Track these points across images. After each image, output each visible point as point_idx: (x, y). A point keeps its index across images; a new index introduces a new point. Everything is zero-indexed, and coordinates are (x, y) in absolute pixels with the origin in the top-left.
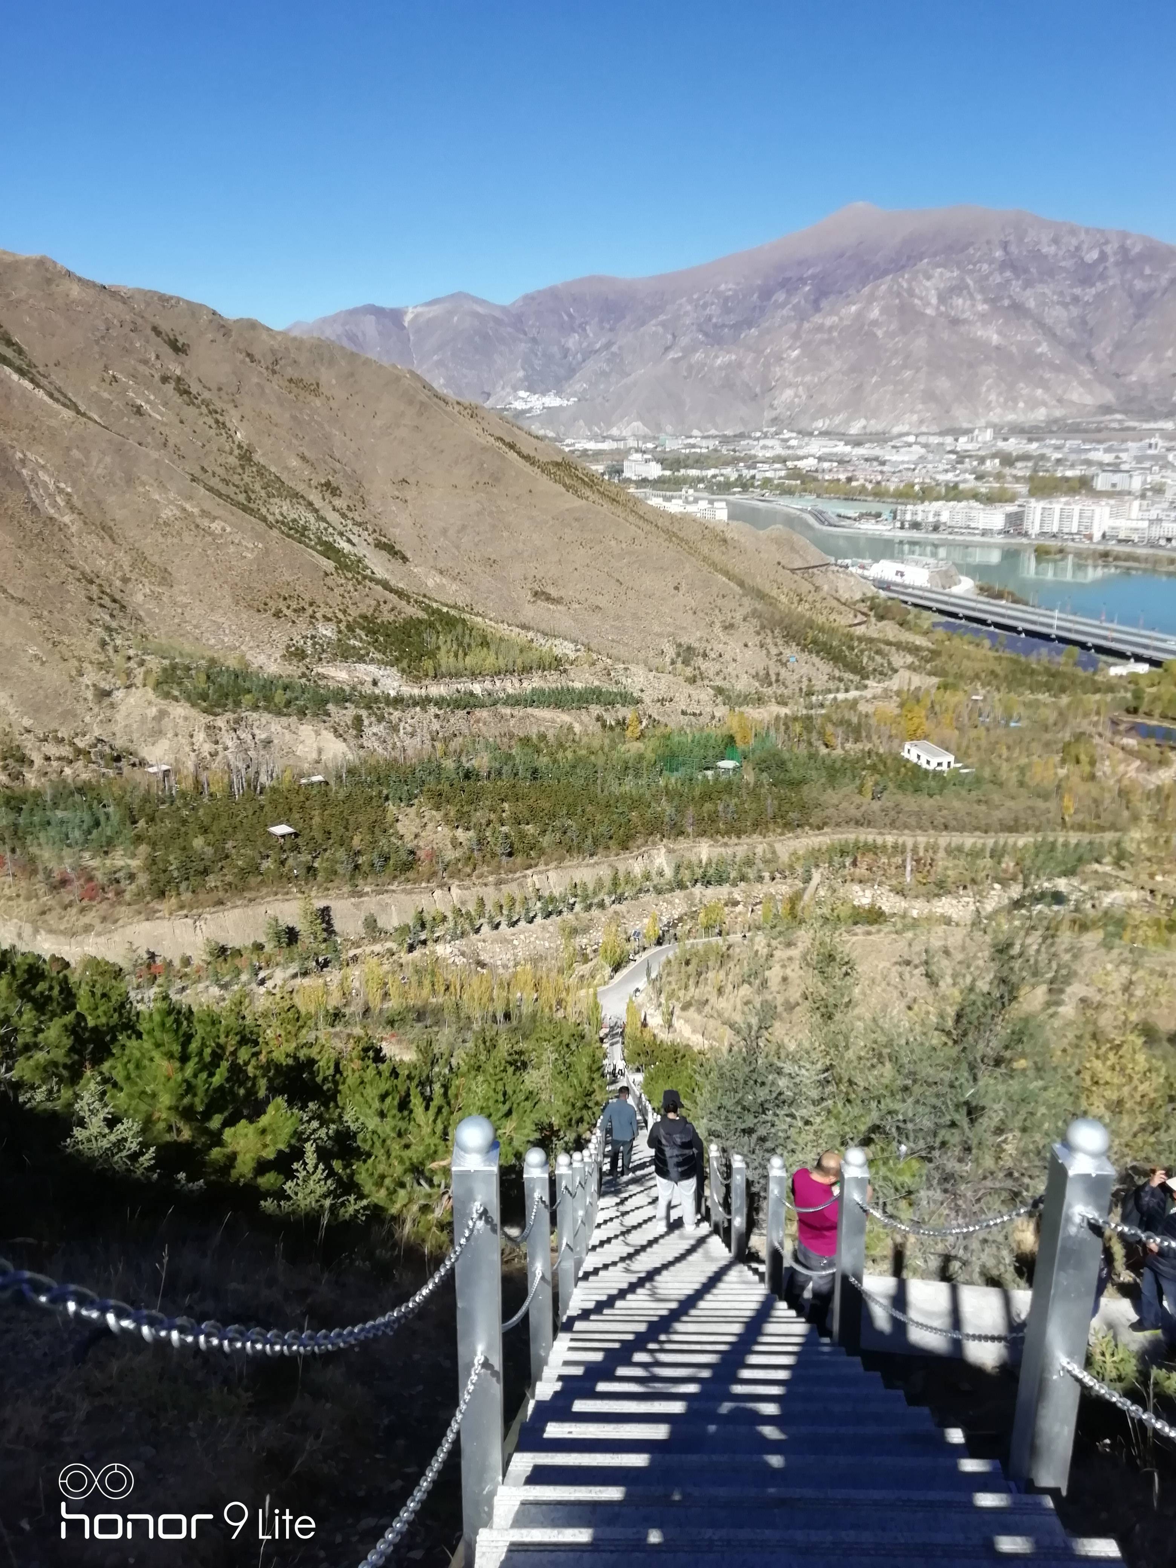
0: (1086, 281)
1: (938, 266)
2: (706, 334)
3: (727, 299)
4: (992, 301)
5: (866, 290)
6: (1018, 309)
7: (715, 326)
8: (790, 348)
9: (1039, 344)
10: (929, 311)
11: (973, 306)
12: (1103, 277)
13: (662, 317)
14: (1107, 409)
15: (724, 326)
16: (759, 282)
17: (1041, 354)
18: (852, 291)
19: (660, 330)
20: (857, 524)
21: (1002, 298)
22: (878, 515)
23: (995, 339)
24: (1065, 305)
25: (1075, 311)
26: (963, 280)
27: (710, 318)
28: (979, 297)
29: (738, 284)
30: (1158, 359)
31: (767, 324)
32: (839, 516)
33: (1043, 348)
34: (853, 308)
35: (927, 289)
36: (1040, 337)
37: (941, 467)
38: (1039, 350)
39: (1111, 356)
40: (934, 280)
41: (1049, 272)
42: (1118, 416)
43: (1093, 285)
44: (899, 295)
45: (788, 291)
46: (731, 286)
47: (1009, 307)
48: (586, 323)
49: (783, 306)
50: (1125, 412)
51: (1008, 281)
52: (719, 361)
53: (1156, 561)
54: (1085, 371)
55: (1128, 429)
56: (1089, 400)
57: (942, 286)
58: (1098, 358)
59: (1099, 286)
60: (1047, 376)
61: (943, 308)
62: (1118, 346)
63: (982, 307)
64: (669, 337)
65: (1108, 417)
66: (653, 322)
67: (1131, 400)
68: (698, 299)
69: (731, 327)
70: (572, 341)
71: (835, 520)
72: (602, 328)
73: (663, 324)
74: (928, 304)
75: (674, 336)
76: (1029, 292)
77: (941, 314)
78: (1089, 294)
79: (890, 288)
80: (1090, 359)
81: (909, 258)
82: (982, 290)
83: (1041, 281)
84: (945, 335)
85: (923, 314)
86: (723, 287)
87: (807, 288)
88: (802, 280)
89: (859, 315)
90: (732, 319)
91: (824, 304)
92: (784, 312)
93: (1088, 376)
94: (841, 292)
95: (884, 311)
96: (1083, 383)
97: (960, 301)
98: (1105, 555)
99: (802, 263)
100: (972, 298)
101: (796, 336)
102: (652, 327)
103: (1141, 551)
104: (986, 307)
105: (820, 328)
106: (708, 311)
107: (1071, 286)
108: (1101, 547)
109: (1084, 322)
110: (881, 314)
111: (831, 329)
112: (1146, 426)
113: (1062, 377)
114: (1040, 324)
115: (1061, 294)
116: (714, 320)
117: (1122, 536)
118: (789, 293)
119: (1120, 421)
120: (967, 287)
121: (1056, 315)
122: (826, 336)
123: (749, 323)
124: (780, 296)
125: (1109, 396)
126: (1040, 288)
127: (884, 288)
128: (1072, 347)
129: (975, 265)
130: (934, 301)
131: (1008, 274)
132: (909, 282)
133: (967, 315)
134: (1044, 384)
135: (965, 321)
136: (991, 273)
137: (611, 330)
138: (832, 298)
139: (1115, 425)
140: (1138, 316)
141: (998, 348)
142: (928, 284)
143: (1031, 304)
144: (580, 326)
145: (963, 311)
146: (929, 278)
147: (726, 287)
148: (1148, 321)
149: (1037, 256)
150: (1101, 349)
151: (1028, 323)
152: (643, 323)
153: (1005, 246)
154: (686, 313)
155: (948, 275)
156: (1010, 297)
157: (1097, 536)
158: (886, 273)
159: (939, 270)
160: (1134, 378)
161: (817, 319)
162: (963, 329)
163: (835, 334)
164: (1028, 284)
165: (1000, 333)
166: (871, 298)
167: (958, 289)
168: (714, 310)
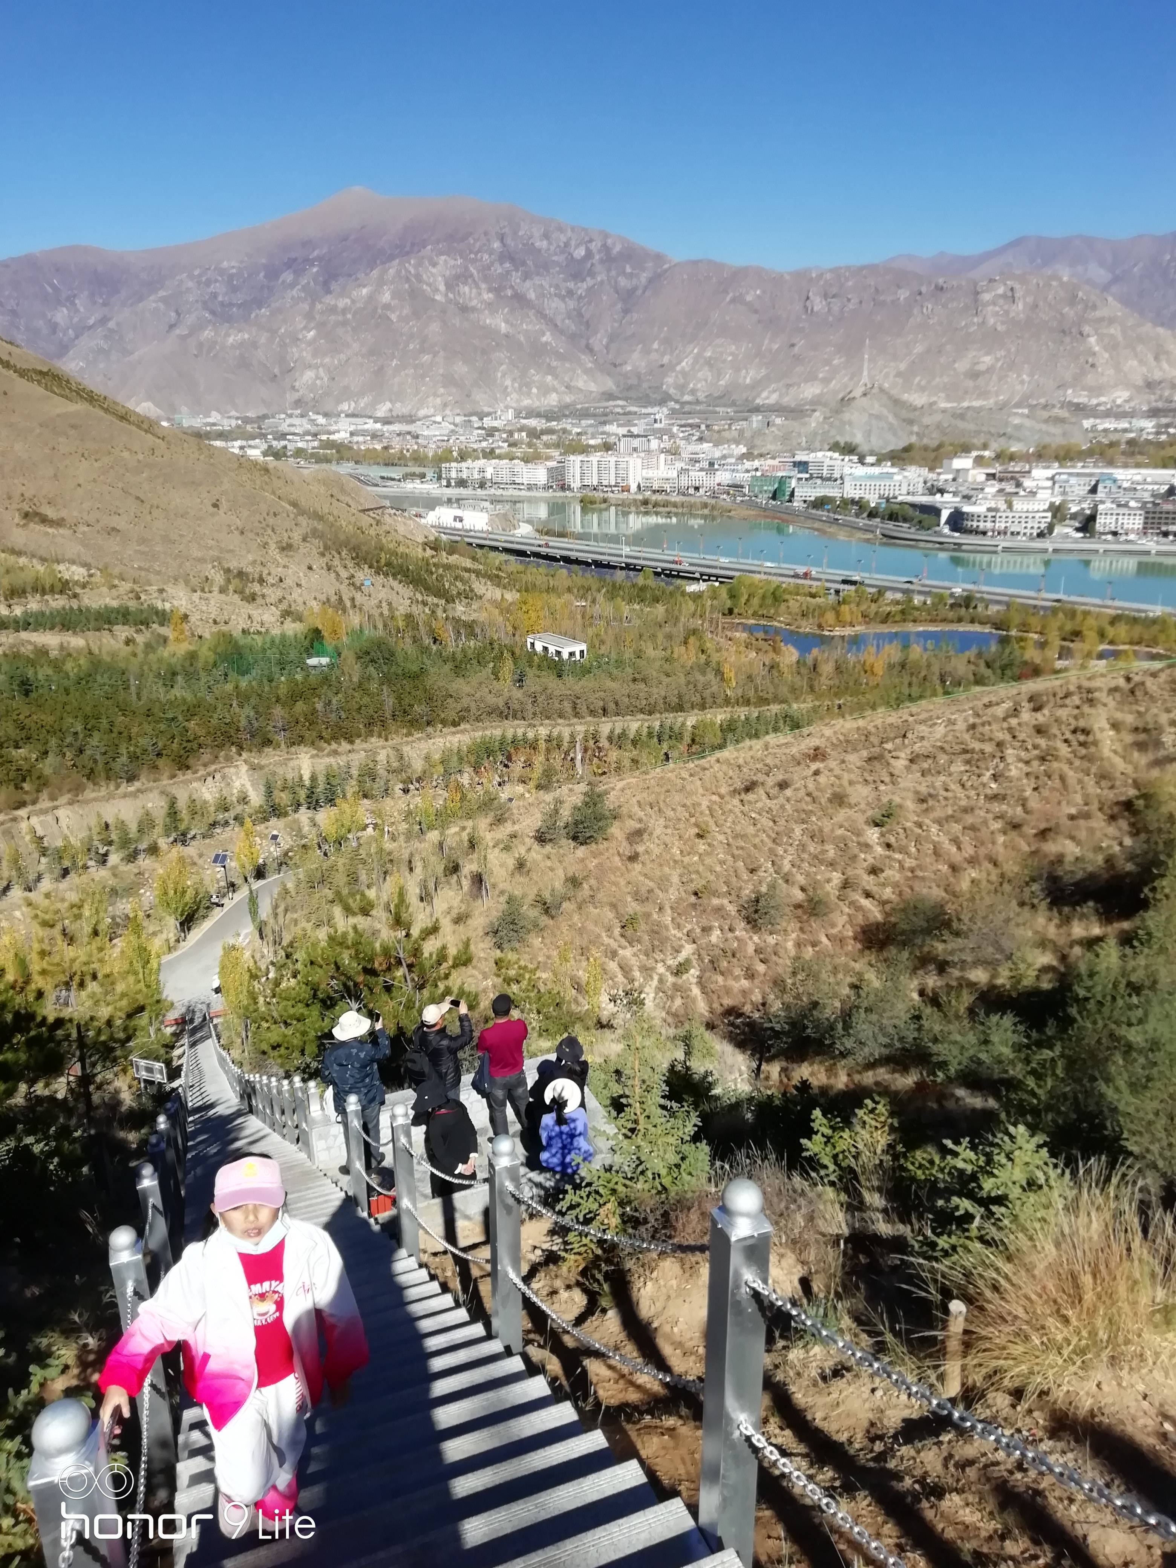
0: (577, 276)
1: (442, 254)
2: (213, 313)
3: (231, 277)
4: (497, 291)
5: (375, 273)
6: (519, 299)
7: (222, 304)
8: (305, 328)
9: (544, 334)
10: (438, 297)
11: (480, 294)
12: (591, 274)
13: (162, 293)
14: (610, 396)
15: (231, 305)
16: (264, 261)
17: (547, 343)
18: (361, 275)
19: (161, 306)
20: (402, 484)
21: (505, 288)
22: (423, 476)
23: (503, 327)
24: (562, 298)
25: (572, 304)
26: (467, 269)
27: (215, 295)
28: (483, 286)
29: (242, 262)
30: (647, 351)
31: (277, 304)
32: (382, 478)
33: (547, 338)
34: (365, 291)
35: (433, 275)
36: (544, 327)
37: (473, 439)
38: (544, 339)
39: (607, 347)
40: (439, 267)
41: (544, 267)
42: (621, 403)
43: (583, 280)
44: (408, 280)
45: (295, 272)
46: (233, 264)
47: (512, 297)
48: (75, 296)
49: (292, 286)
50: (626, 399)
51: (508, 272)
52: (231, 340)
53: (691, 506)
54: (585, 358)
55: (629, 413)
56: (593, 387)
57: (448, 273)
58: (596, 349)
59: (589, 282)
60: (554, 364)
61: (451, 296)
62: (612, 338)
63: (488, 296)
64: (173, 314)
65: (611, 403)
66: (152, 298)
67: (629, 388)
68: (200, 275)
69: (239, 306)
70: (61, 315)
71: (380, 481)
72: (95, 303)
73: (165, 300)
74: (437, 290)
75: (178, 313)
76: (528, 284)
77: (450, 301)
78: (582, 288)
79: (398, 272)
80: (589, 349)
81: (413, 245)
82: (486, 279)
83: (538, 274)
84: (457, 321)
85: (434, 300)
86: (225, 264)
87: (315, 270)
88: (309, 262)
89: (371, 298)
90: (239, 298)
91: (334, 286)
92: (294, 292)
93: (590, 365)
94: (350, 276)
95: (394, 295)
96: (587, 371)
97: (467, 289)
98: (645, 502)
99: (307, 244)
100: (478, 287)
101: (309, 316)
102: (151, 303)
103: (675, 498)
104: (491, 295)
105: (333, 310)
106: (212, 289)
107: (565, 280)
108: (640, 497)
109: (580, 315)
110: (392, 298)
111: (344, 311)
112: (644, 411)
113: (567, 365)
114: (541, 315)
115: (557, 287)
116: (220, 298)
117: (656, 487)
118: (299, 273)
119: (622, 407)
120: (472, 276)
121: (555, 306)
122: (340, 318)
123: (259, 303)
124: (288, 277)
125: (610, 384)
126: (537, 280)
127: (392, 272)
128: (573, 338)
129: (476, 254)
130: (442, 288)
131: (507, 265)
132: (416, 267)
133: (474, 303)
134: (551, 371)
135: (474, 309)
136: (492, 263)
137: (104, 304)
138: (341, 280)
139: (619, 410)
140: (626, 311)
141: (507, 336)
142: (434, 270)
143: (532, 295)
144: (68, 299)
145: (471, 299)
146: (434, 265)
147: (229, 264)
148: (635, 316)
149: (532, 250)
150: (599, 341)
151: (531, 313)
152: (141, 299)
153: (502, 238)
154: (189, 290)
155: (452, 262)
156: (512, 287)
157: (634, 488)
158: (391, 258)
159: (443, 258)
160: (629, 368)
161: (329, 300)
162: (473, 316)
163: (349, 316)
164: (526, 277)
165: (507, 322)
166: (381, 282)
167: (463, 277)
168: (219, 288)
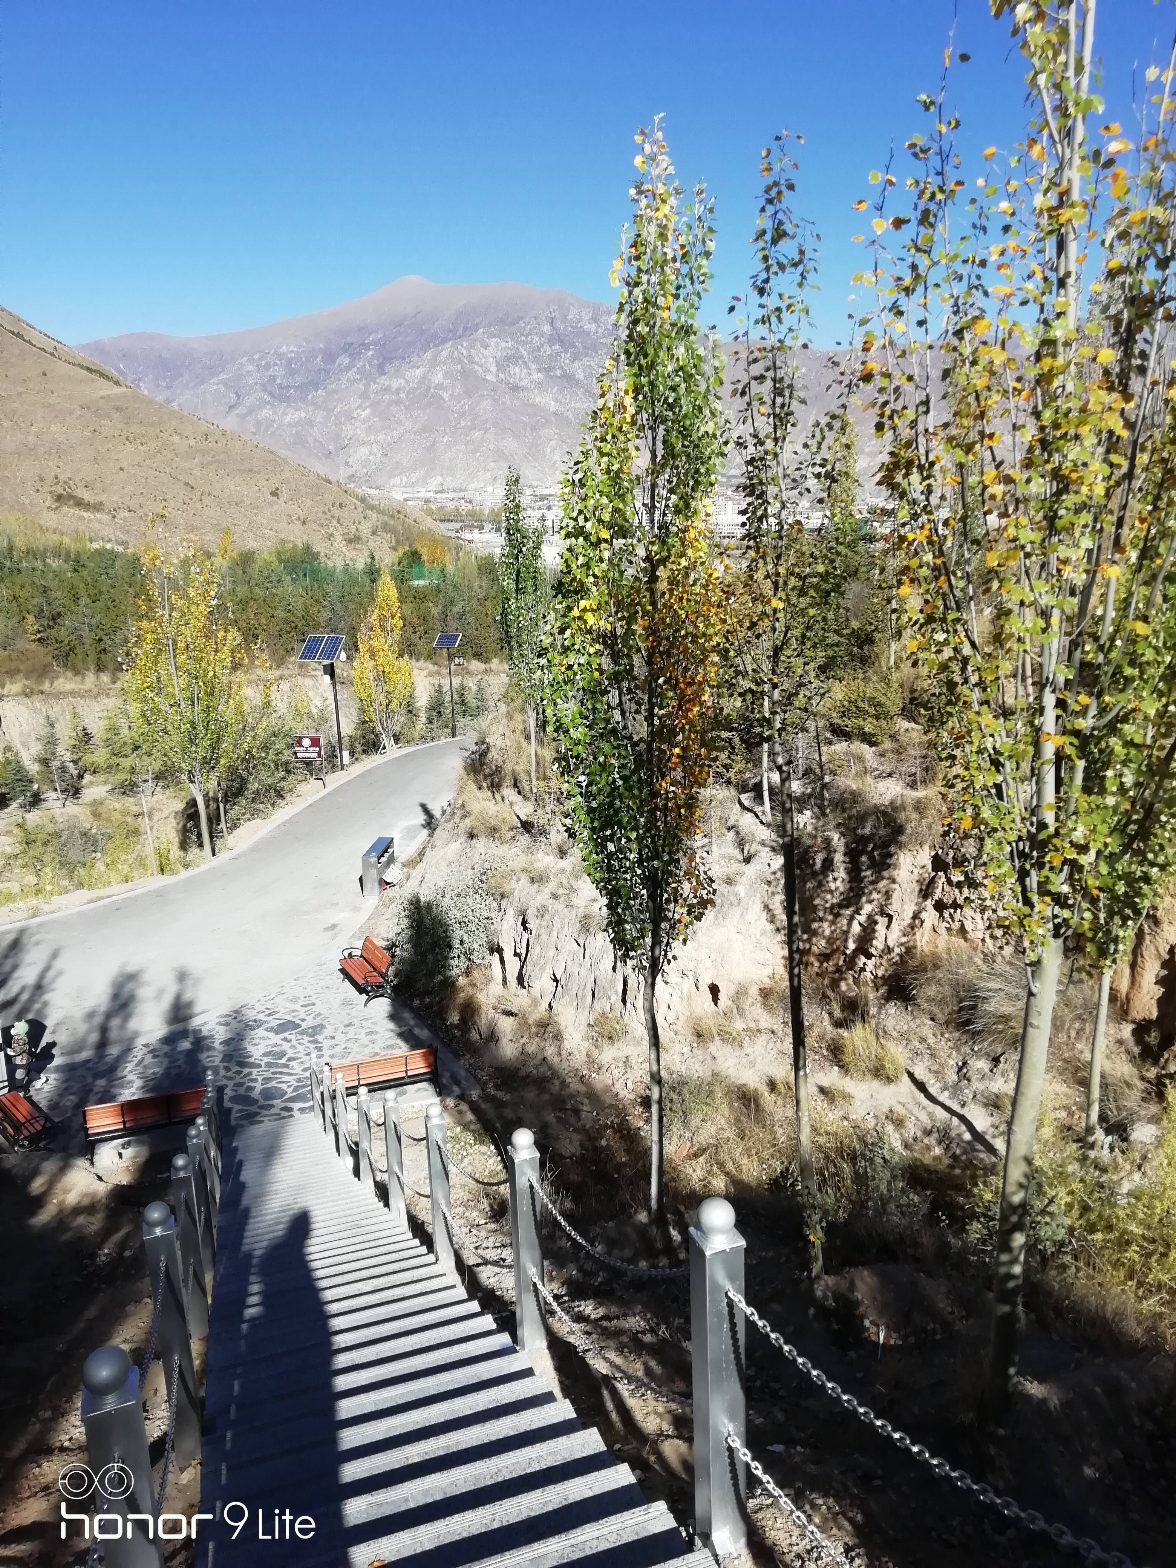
1: (494, 337)
2: (271, 394)
3: (289, 361)
4: (547, 371)
5: (428, 355)
7: (280, 387)
8: (360, 407)
10: (489, 377)
11: (530, 374)
13: (223, 376)
15: (289, 387)
16: (322, 346)
18: (415, 358)
19: (222, 388)
26: (517, 350)
27: (273, 378)
29: (300, 347)
31: (334, 386)
34: (418, 372)
35: (485, 357)
40: (491, 349)
44: (460, 361)
46: (292, 348)
47: (562, 377)
49: (348, 368)
51: (558, 354)
52: (288, 419)
57: (499, 354)
61: (502, 376)
64: (233, 396)
66: (213, 381)
68: (260, 359)
69: (297, 389)
73: (225, 383)
74: (488, 371)
75: (238, 396)
76: (577, 364)
77: (500, 381)
79: (451, 354)
81: (465, 329)
83: (586, 355)
84: (507, 400)
85: (485, 380)
86: (284, 349)
87: (370, 353)
88: (365, 346)
89: (424, 378)
90: (298, 380)
91: (388, 368)
92: (350, 375)
94: (404, 358)
95: (447, 375)
99: (363, 329)
101: (364, 396)
102: (213, 385)
104: (540, 375)
105: (387, 390)
106: (270, 372)
110: (445, 378)
111: (398, 391)
114: (590, 393)
116: (279, 381)
118: (354, 357)
122: (394, 397)
123: (316, 385)
124: (345, 360)
127: (445, 353)
129: (527, 336)
130: (494, 368)
131: (557, 347)
132: (468, 349)
133: (524, 383)
135: (523, 389)
136: (542, 345)
138: (396, 363)
141: (556, 413)
142: (486, 352)
143: (580, 375)
145: (521, 379)
146: (486, 347)
147: (289, 349)
149: (581, 332)
152: (203, 382)
154: (248, 373)
155: (503, 344)
158: (444, 341)
159: (494, 340)
161: (384, 381)
162: (523, 395)
163: (403, 395)
164: (575, 358)
165: (556, 400)
166: (434, 363)
167: (513, 358)
168: (278, 371)
